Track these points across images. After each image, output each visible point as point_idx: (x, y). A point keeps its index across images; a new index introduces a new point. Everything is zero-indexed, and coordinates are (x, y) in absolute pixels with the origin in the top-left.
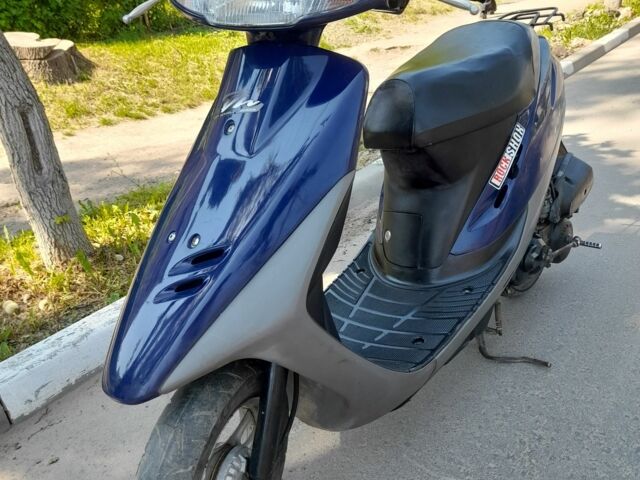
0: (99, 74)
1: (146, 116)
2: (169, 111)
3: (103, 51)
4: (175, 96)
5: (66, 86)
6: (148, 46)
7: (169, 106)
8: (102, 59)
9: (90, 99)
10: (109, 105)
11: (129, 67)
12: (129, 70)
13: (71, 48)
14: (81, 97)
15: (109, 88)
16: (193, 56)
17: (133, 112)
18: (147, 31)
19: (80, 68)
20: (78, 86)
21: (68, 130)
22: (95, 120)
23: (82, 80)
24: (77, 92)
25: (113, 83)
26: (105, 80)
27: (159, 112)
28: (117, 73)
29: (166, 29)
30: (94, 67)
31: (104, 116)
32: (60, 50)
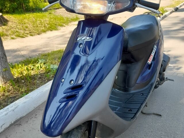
0: (10, 24)
1: (25, 37)
2: (32, 35)
3: (11, 17)
4: (34, 31)
6: (25, 16)
7: (32, 34)
8: (11, 19)
9: (7, 31)
10: (13, 33)
11: (19, 22)
12: (19, 23)
13: (1, 15)
15: (13, 28)
16: (38, 19)
17: (21, 35)
18: (24, 11)
19: (4, 21)
20: (3, 27)
22: (9, 38)
23: (4, 25)
24: (3, 29)
25: (14, 26)
26: (12, 25)
27: (29, 36)
28: (15, 23)
29: (30, 11)
30: (8, 21)
31: (12, 36)
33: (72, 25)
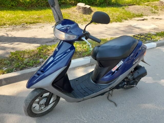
5: (86, 15)
9: (89, 18)
13: (89, 8)
14: (87, 18)
18: (107, 5)
19: (90, 12)
20: (88, 15)
21: (82, 24)
29: (111, 5)
30: (92, 12)
32: (87, 8)
33: (134, 20)
